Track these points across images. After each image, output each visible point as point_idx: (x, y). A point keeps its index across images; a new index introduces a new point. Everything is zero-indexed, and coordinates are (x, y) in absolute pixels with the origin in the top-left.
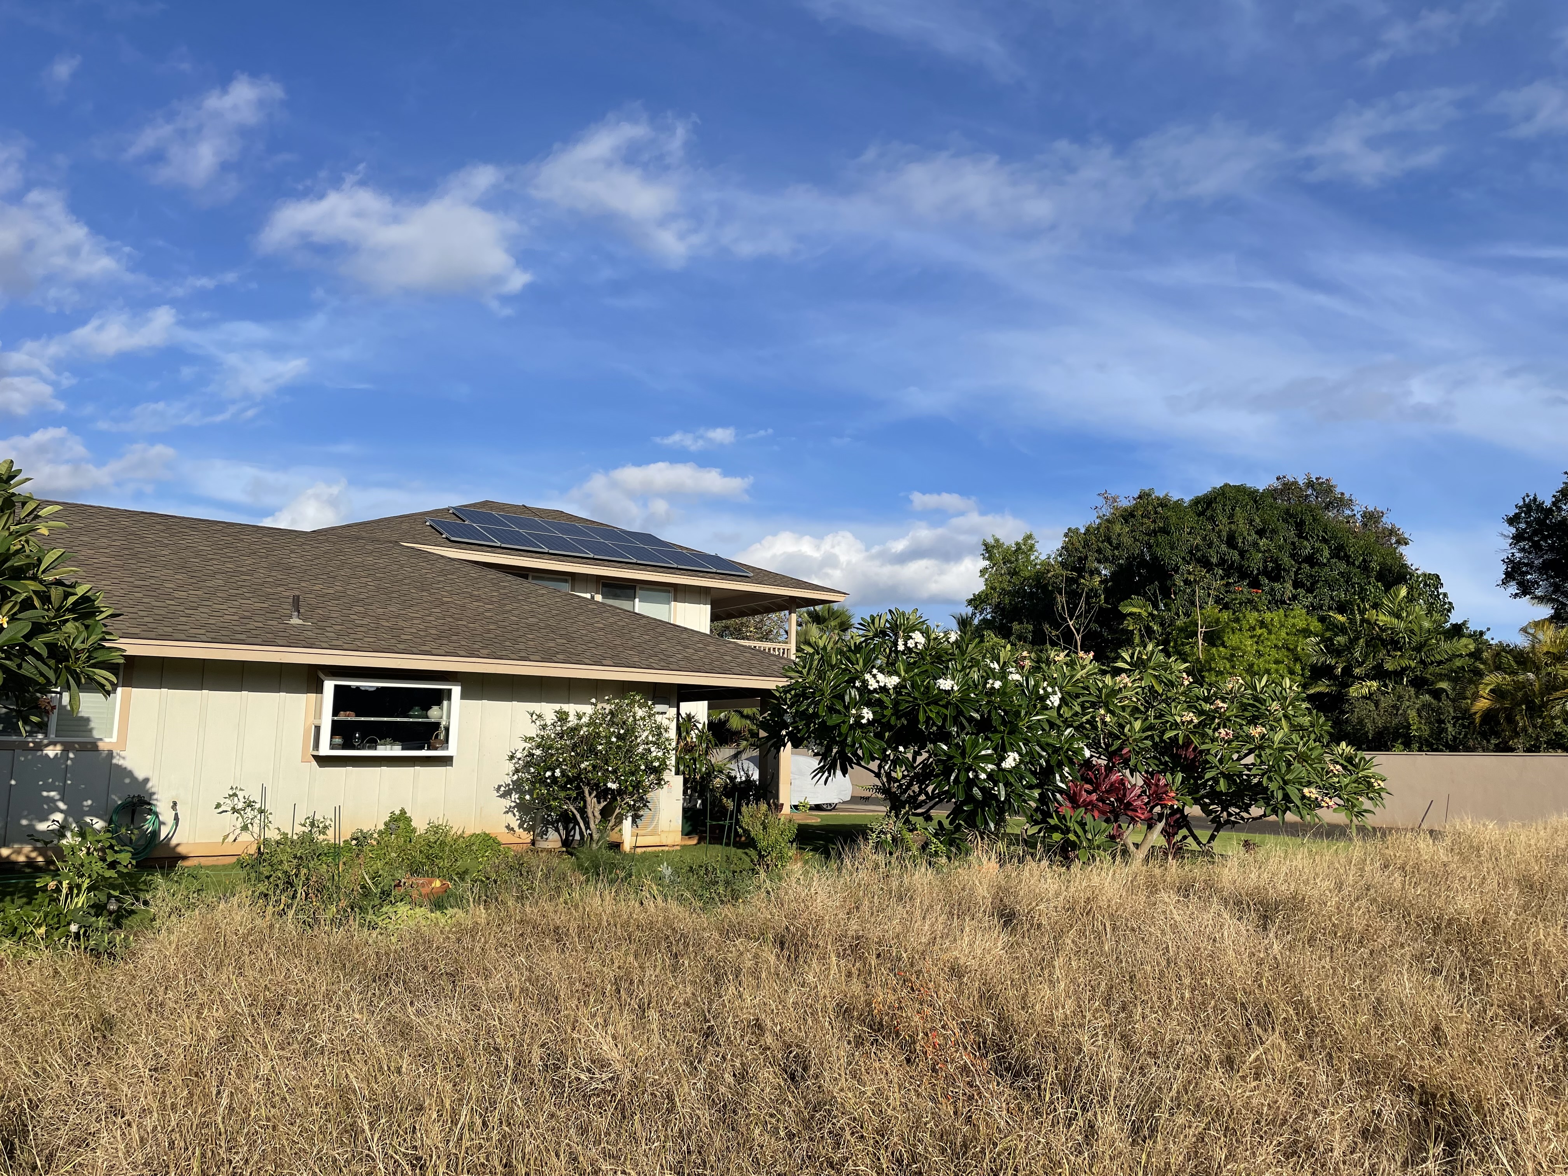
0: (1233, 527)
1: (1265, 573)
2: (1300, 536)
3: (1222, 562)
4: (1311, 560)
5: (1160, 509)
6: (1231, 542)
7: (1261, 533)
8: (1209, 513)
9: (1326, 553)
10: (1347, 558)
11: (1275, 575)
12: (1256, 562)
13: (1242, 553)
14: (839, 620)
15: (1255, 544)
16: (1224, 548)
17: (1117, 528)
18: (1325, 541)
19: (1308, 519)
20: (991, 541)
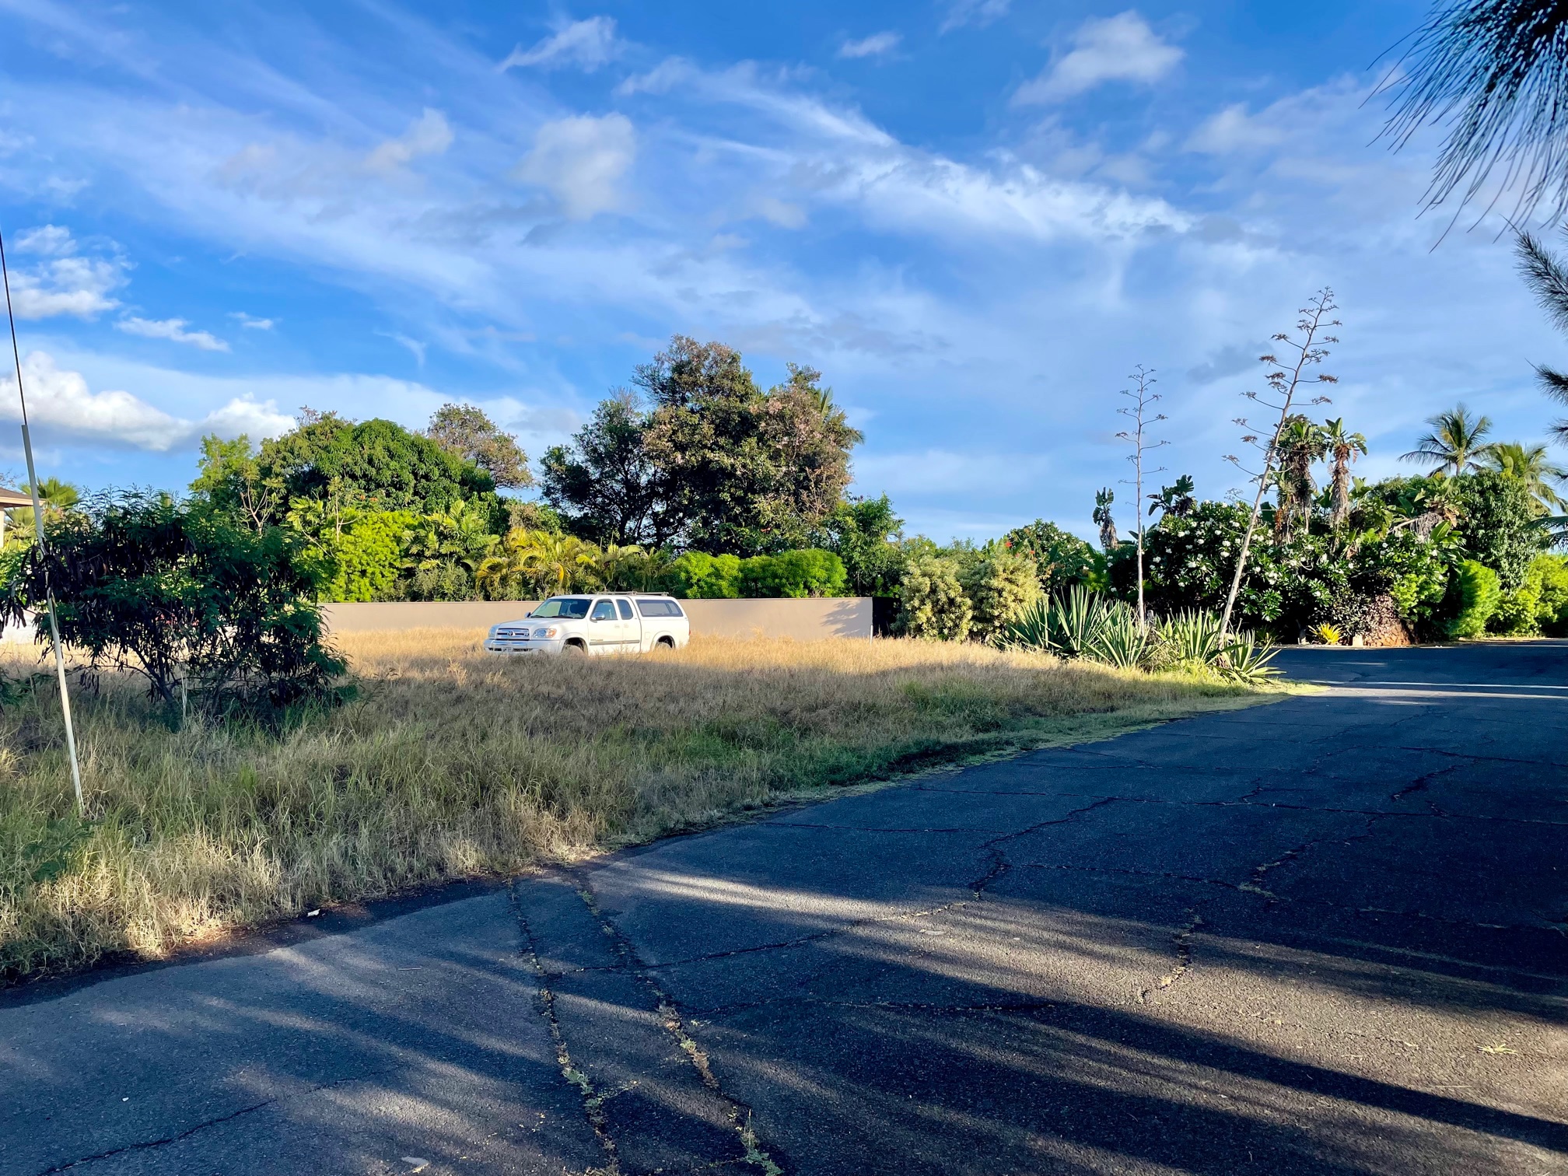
0: (372, 451)
1: (393, 484)
2: (421, 460)
3: (365, 476)
4: (426, 477)
5: (335, 430)
6: (370, 462)
7: (392, 456)
8: (360, 439)
9: (437, 473)
10: (450, 477)
11: (399, 486)
12: (386, 476)
13: (379, 469)
14: (65, 495)
15: (388, 465)
16: (366, 466)
17: (299, 442)
18: (437, 465)
19: (426, 449)
20: (209, 438)
